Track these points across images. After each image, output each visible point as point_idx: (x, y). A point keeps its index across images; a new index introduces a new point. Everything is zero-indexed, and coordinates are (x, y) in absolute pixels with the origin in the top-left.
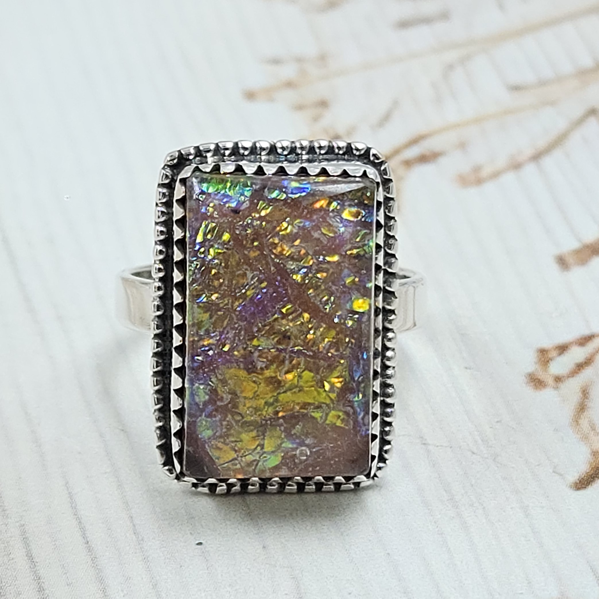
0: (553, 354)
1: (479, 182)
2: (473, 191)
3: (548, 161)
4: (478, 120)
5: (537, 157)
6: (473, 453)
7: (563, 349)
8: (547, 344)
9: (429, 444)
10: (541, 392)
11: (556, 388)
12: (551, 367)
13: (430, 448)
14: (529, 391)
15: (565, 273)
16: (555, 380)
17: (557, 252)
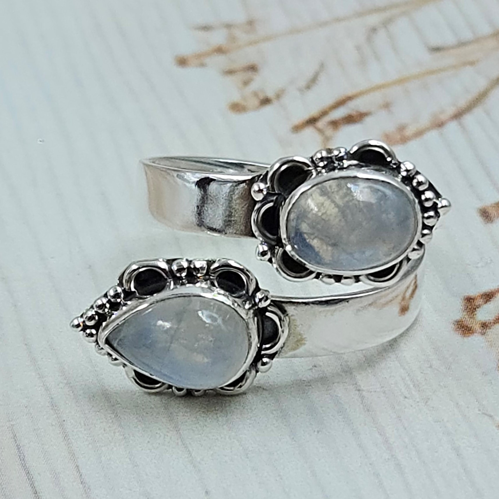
0: (479, 301)
1: (405, 140)
3: (468, 119)
4: (401, 81)
5: (458, 116)
7: (488, 297)
8: (473, 292)
9: (363, 390)
10: (470, 338)
11: (483, 334)
12: (477, 315)
13: (364, 393)
14: (457, 338)
15: (489, 225)
16: (482, 326)
17: (480, 205)
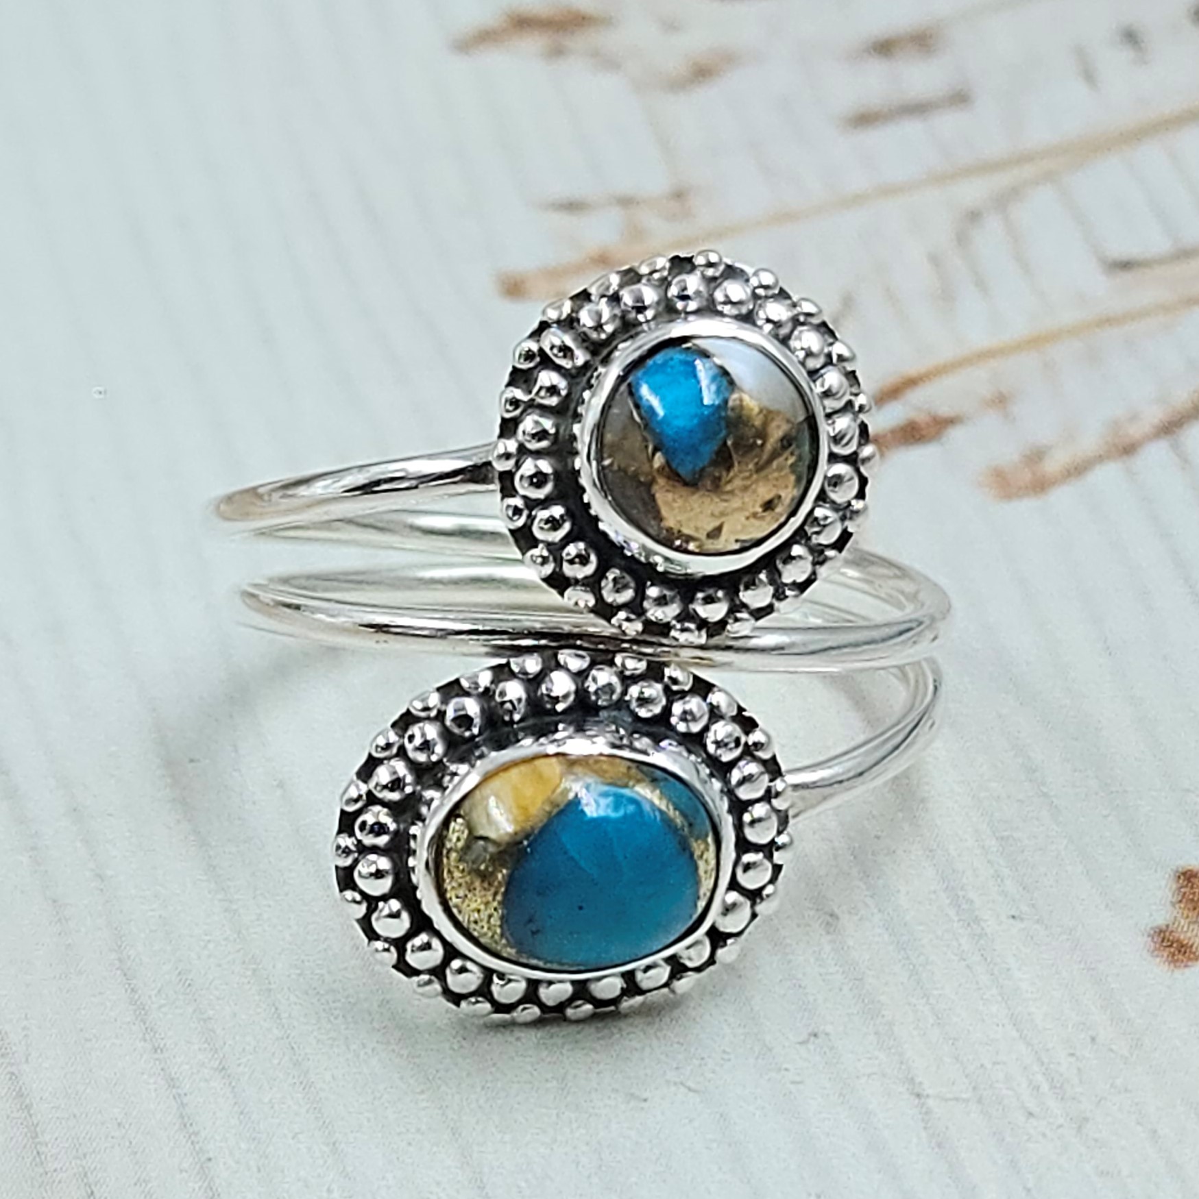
1: (1040, 486)
2: (1026, 507)
4: (1035, 342)
5: (1170, 428)
6: (1031, 1114)
9: (928, 1096)
10: (1187, 972)
13: (931, 1102)
14: (1157, 970)
